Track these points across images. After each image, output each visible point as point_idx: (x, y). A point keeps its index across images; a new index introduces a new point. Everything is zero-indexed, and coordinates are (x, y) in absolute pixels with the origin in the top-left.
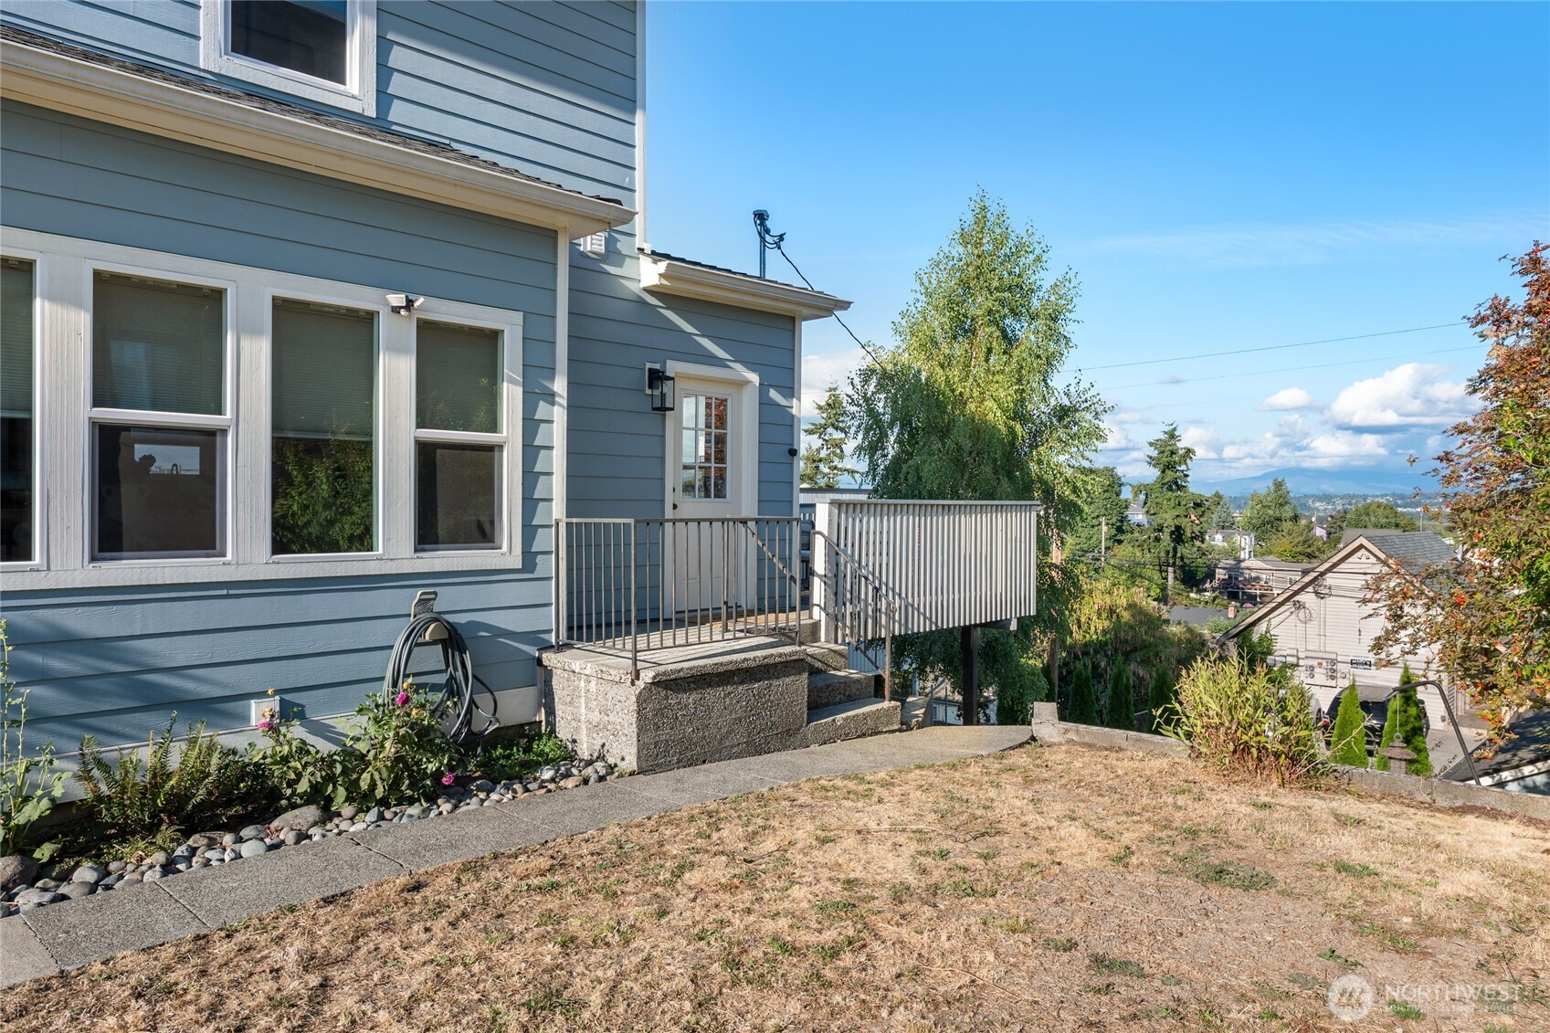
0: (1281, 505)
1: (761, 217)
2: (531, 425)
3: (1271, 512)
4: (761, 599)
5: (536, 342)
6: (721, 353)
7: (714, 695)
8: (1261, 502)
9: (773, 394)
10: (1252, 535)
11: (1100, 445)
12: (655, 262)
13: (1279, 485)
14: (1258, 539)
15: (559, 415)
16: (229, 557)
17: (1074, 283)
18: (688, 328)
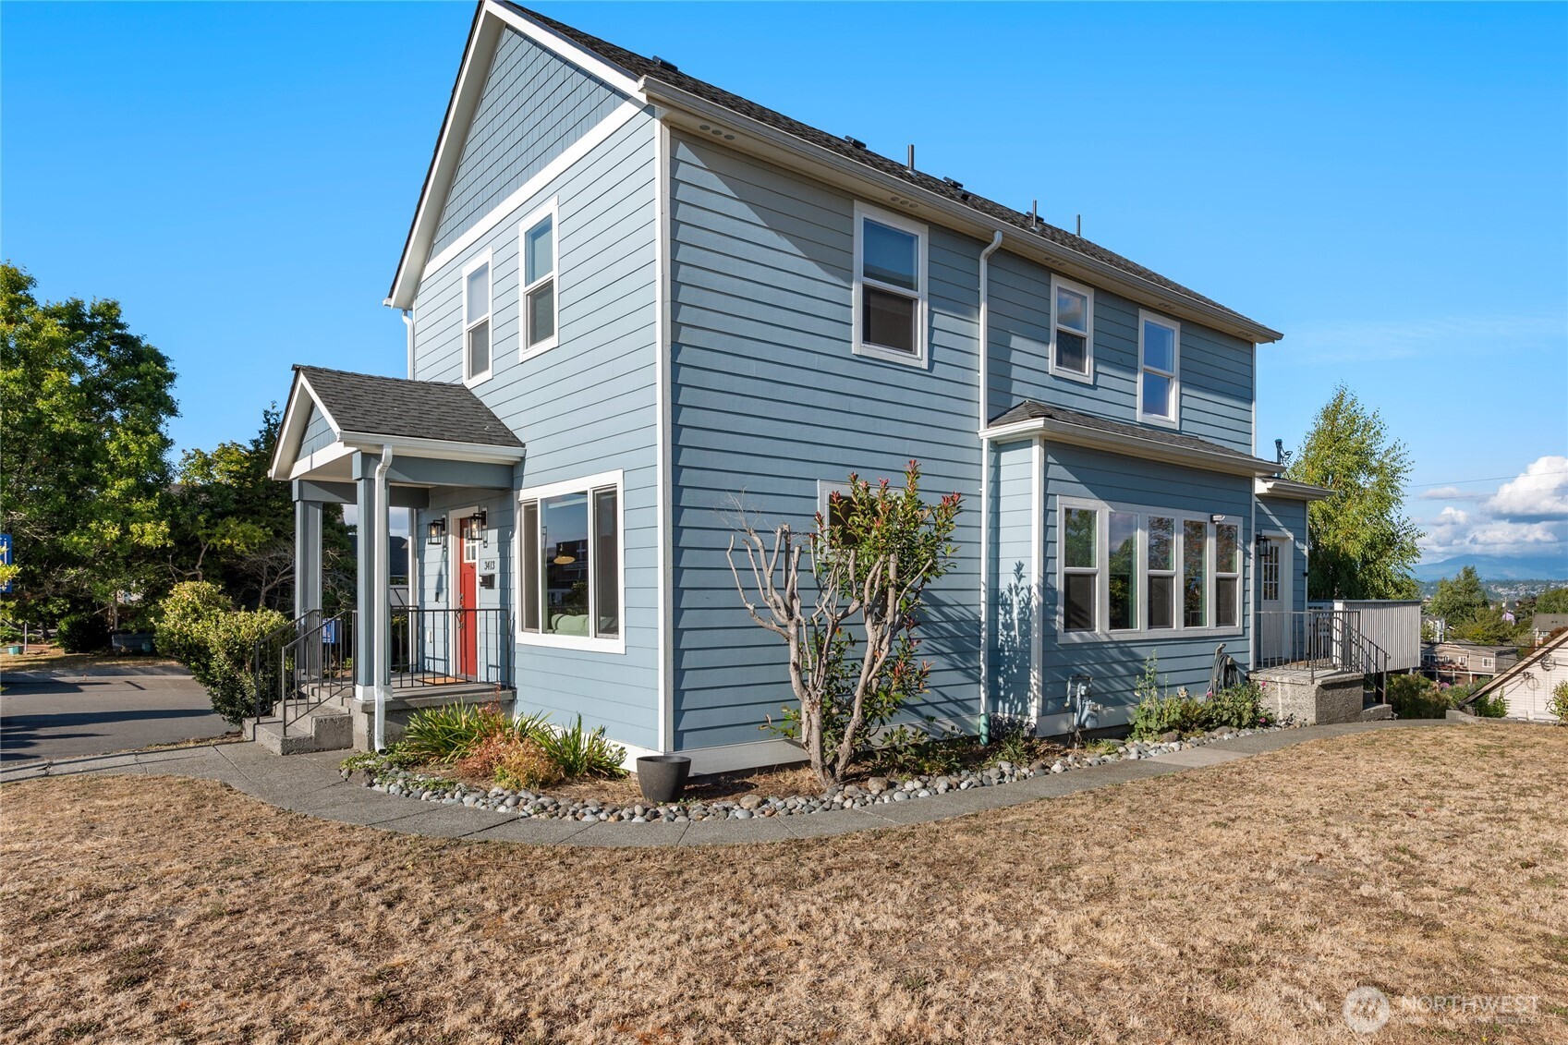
0: (1471, 591)
1: (1279, 443)
2: (1245, 567)
3: (1461, 598)
4: (1294, 654)
5: (1247, 530)
6: (1279, 524)
7: (1337, 692)
8: (1452, 588)
9: (1297, 544)
10: (1443, 620)
11: (1416, 559)
12: (1265, 482)
13: (1469, 573)
14: (1449, 624)
15: (1252, 562)
16: (1175, 627)
17: (1402, 451)
18: (1268, 512)
